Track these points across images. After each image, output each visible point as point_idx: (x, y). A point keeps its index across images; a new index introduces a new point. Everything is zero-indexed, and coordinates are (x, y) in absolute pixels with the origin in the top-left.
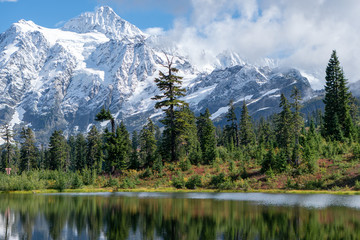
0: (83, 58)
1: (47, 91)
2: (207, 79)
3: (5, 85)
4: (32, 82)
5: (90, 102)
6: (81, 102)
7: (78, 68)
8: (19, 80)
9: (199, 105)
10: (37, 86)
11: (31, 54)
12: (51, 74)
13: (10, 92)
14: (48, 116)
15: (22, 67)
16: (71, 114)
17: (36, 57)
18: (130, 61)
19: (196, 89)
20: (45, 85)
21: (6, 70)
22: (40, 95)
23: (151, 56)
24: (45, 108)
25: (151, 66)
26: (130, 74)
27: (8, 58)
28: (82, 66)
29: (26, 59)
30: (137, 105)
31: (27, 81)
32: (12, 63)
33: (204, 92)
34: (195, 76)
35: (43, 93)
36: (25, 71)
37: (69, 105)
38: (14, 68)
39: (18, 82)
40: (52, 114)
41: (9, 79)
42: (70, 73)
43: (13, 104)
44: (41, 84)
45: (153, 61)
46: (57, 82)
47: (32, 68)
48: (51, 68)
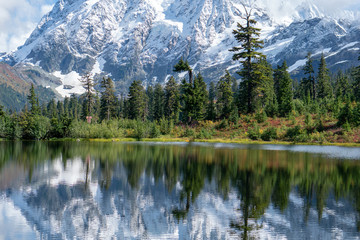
0: (162, 9)
1: (127, 42)
2: (285, 31)
3: (86, 36)
4: (113, 32)
5: (168, 53)
6: (160, 53)
7: (157, 19)
8: (100, 30)
9: (277, 58)
10: (117, 36)
11: (112, 5)
12: (132, 25)
13: (91, 42)
14: (127, 67)
15: (103, 18)
16: (149, 65)
17: (117, 8)
18: (208, 13)
19: (274, 41)
20: (125, 36)
21: (87, 21)
22: (120, 45)
23: (229, 7)
24: (125, 58)
25: (230, 18)
26: (208, 25)
27: (89, 8)
28: (161, 18)
29: (107, 9)
30: (214, 57)
31: (108, 32)
32: (93, 14)
33: (282, 44)
34: (273, 29)
35: (123, 44)
36: (106, 22)
37: (148, 56)
38: (95, 19)
39: (99, 33)
40: (131, 65)
41: (90, 30)
42: (149, 24)
43: (94, 54)
44: (121, 34)
45: (231, 13)
46: (137, 33)
47: (113, 18)
48: (131, 19)
